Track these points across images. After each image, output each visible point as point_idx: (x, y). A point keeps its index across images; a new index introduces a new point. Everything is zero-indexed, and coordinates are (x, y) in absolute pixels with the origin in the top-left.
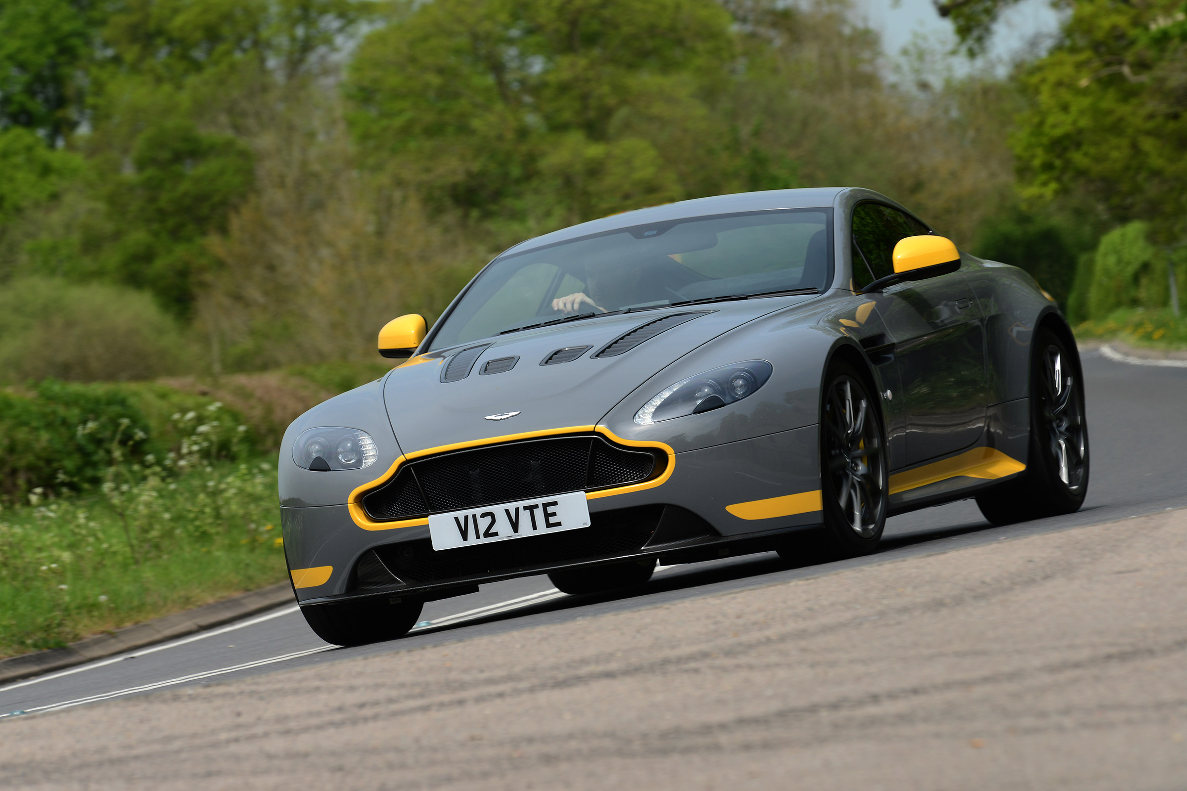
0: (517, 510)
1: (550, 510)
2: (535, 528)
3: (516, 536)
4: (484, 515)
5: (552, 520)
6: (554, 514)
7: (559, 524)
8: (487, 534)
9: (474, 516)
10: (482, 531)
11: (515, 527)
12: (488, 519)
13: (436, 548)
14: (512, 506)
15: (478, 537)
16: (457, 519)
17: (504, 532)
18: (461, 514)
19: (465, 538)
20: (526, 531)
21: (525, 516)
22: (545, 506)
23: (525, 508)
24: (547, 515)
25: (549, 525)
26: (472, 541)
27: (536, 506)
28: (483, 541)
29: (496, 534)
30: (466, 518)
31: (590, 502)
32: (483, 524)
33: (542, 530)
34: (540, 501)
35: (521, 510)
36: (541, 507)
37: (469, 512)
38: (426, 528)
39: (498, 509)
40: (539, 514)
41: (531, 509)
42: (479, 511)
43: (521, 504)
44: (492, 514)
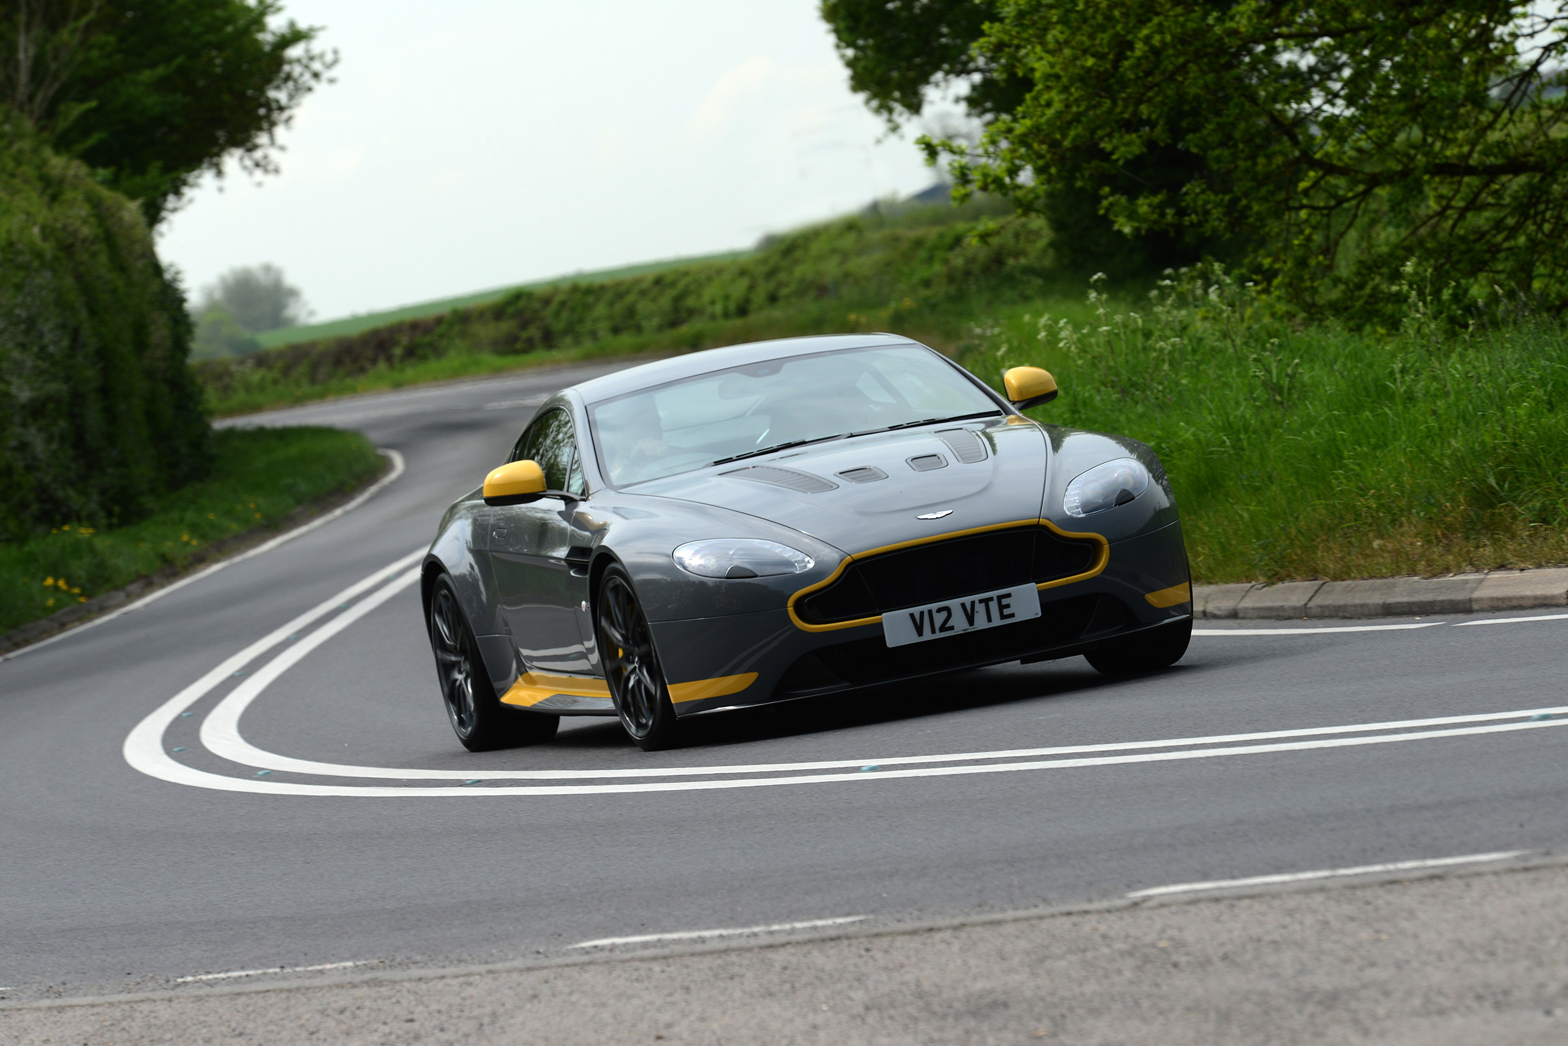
0: (973, 603)
1: (1004, 602)
2: (990, 620)
3: (971, 629)
4: (939, 610)
5: (1006, 612)
6: (1008, 606)
7: (1012, 615)
8: (943, 628)
10: (938, 625)
11: (971, 620)
12: (944, 614)
13: (890, 644)
14: (967, 600)
15: (933, 632)
16: (912, 615)
17: (959, 624)
18: (916, 610)
19: (920, 633)
20: (981, 623)
21: (980, 609)
22: (1000, 598)
23: (981, 601)
24: (1002, 607)
25: (1003, 617)
26: (928, 636)
27: (991, 599)
28: (939, 635)
29: (952, 628)
30: (922, 613)
31: (1041, 593)
33: (997, 622)
34: (994, 594)
35: (977, 602)
36: (995, 599)
37: (925, 608)
38: (880, 625)
39: (954, 604)
40: (994, 606)
41: (986, 601)
42: (934, 606)
43: (977, 597)
44: (947, 609)
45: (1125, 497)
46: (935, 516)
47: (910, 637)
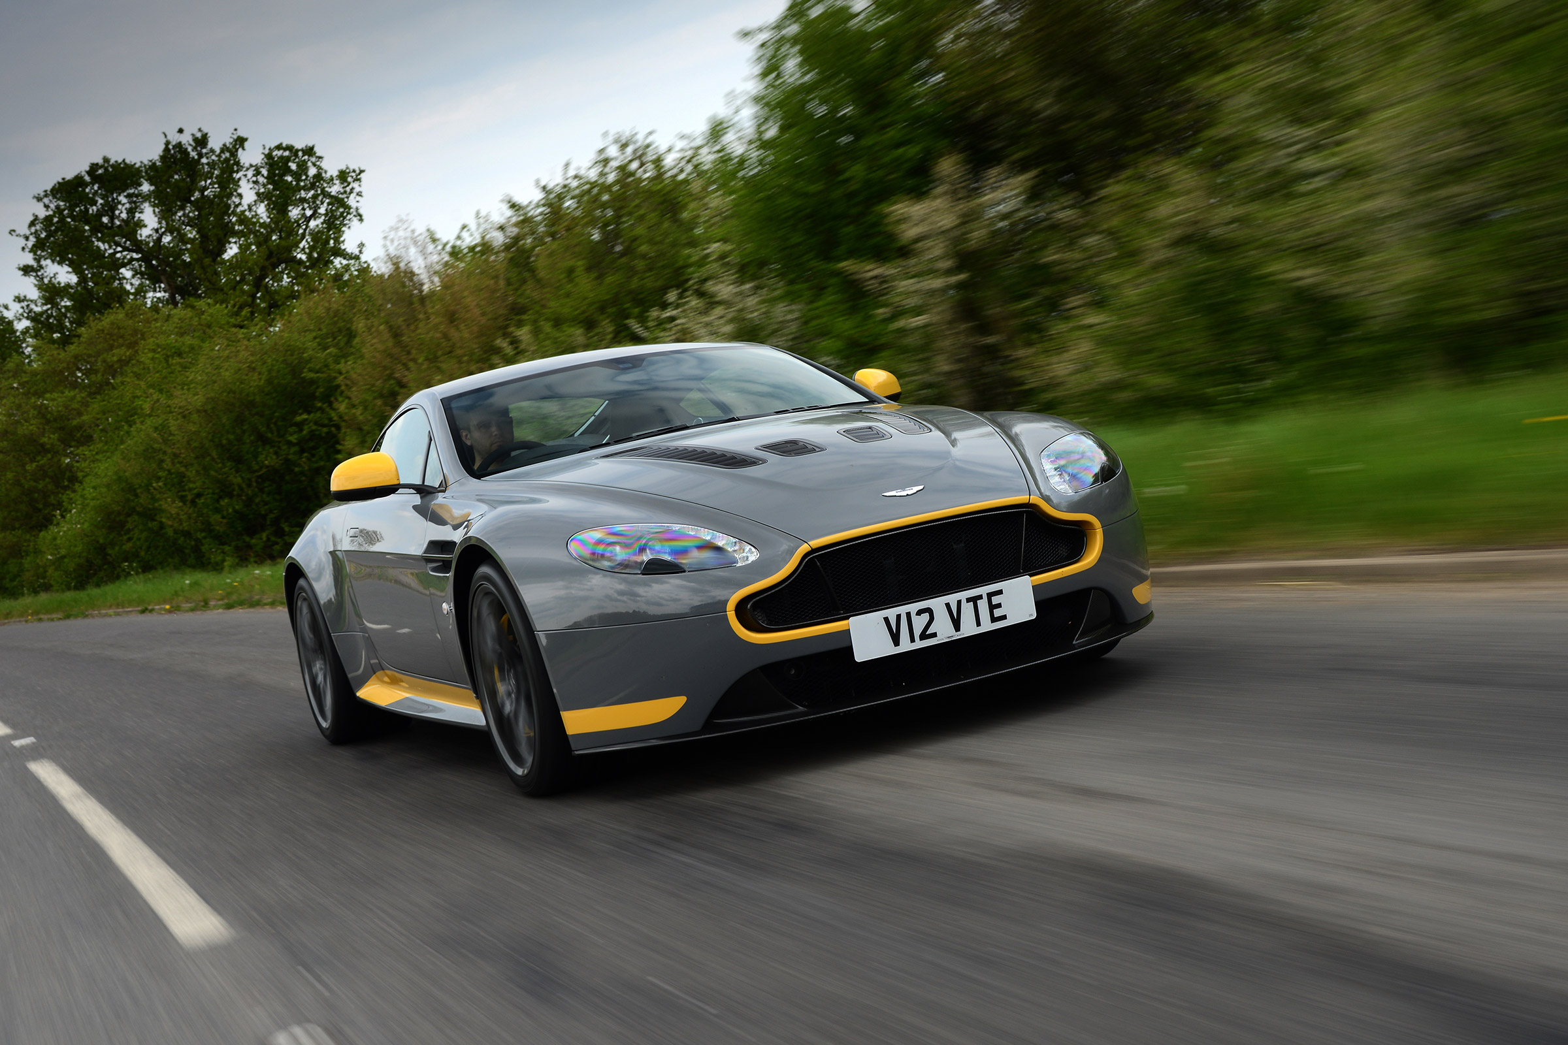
1: (995, 600)
2: (978, 624)
3: (958, 636)
4: (919, 613)
5: (998, 613)
6: (999, 606)
7: (1004, 617)
9: (908, 615)
10: (917, 633)
11: (957, 624)
12: (925, 617)
13: (859, 657)
14: (952, 599)
15: (913, 640)
16: (886, 620)
17: (944, 631)
18: (891, 613)
19: (896, 642)
20: (969, 629)
21: (967, 610)
22: (990, 595)
24: (992, 607)
26: (906, 646)
27: (980, 597)
28: (920, 644)
29: (934, 635)
30: (899, 617)
31: (1036, 588)
32: (919, 623)
33: (987, 626)
34: (983, 590)
35: (964, 602)
36: (985, 597)
37: (902, 610)
38: (847, 633)
39: (937, 604)
40: (983, 605)
41: (974, 600)
42: (913, 607)
43: (963, 595)
44: (929, 611)
45: (1108, 472)
46: (904, 493)
47: (888, 649)
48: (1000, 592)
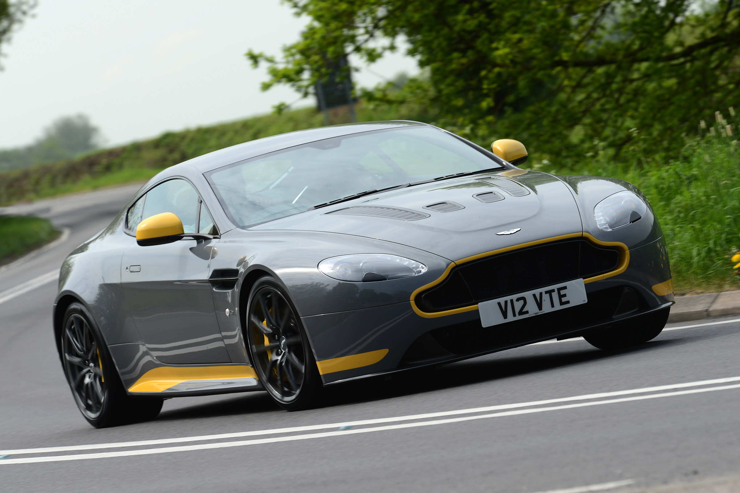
0: (541, 294)
1: (562, 292)
2: (553, 306)
3: (540, 313)
4: (518, 300)
5: (564, 299)
6: (565, 295)
7: (568, 302)
8: (521, 313)
9: (512, 301)
10: (517, 310)
11: (540, 306)
12: (521, 302)
13: (484, 325)
14: (537, 292)
15: (514, 315)
16: (499, 304)
17: (532, 309)
18: (502, 300)
19: (505, 316)
20: (547, 308)
21: (546, 297)
22: (559, 290)
23: (546, 292)
24: (561, 296)
25: (562, 303)
26: (511, 318)
27: (553, 291)
28: (518, 318)
29: (527, 312)
30: (506, 302)
31: (587, 286)
32: (518, 306)
33: (558, 307)
34: (555, 287)
35: (544, 293)
36: (556, 290)
37: (508, 298)
38: (477, 312)
39: (528, 295)
40: (555, 295)
41: (550, 292)
42: (515, 297)
43: (543, 290)
44: (524, 299)
45: (635, 217)
46: (509, 233)
47: (500, 320)
48: (565, 288)
